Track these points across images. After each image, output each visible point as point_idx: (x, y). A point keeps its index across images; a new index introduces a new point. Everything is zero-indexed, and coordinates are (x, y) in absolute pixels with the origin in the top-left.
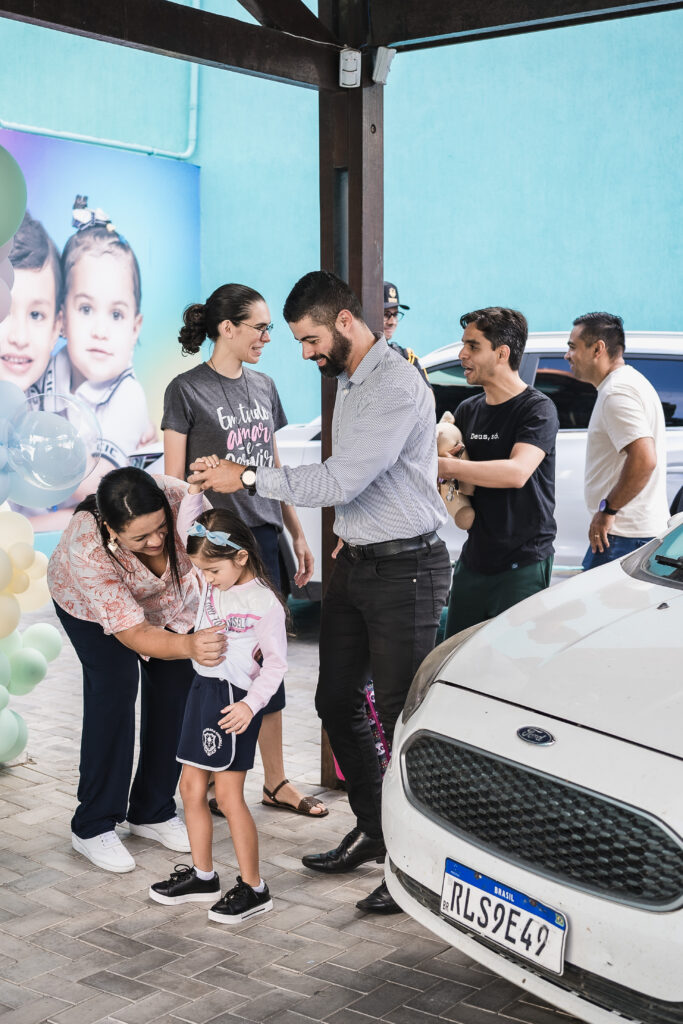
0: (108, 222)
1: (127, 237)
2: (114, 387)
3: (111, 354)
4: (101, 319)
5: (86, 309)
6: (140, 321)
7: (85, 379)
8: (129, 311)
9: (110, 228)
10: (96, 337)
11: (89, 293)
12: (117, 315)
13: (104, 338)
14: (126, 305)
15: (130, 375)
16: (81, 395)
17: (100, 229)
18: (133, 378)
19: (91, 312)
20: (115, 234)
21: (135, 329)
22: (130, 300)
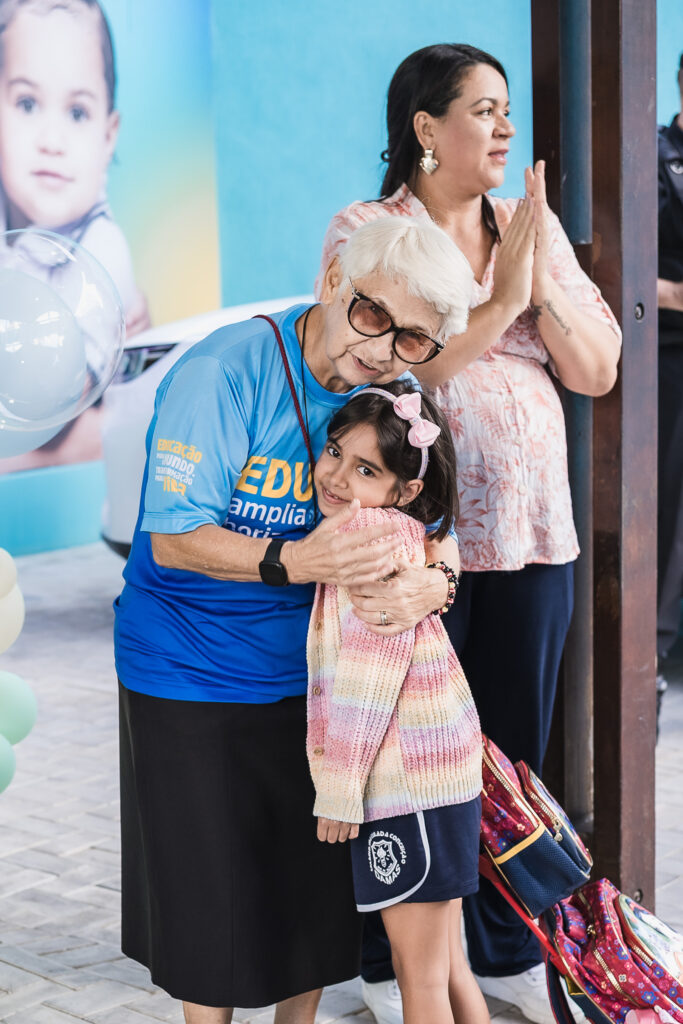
2: (77, 233)
3: (70, 180)
4: (51, 121)
5: (27, 104)
6: (116, 124)
7: (27, 222)
8: (97, 106)
10: (44, 151)
11: (31, 76)
12: (78, 113)
13: (59, 153)
14: (90, 94)
15: (103, 214)
16: (23, 248)
18: (107, 218)
19: (35, 109)
21: (108, 137)
22: (98, 86)
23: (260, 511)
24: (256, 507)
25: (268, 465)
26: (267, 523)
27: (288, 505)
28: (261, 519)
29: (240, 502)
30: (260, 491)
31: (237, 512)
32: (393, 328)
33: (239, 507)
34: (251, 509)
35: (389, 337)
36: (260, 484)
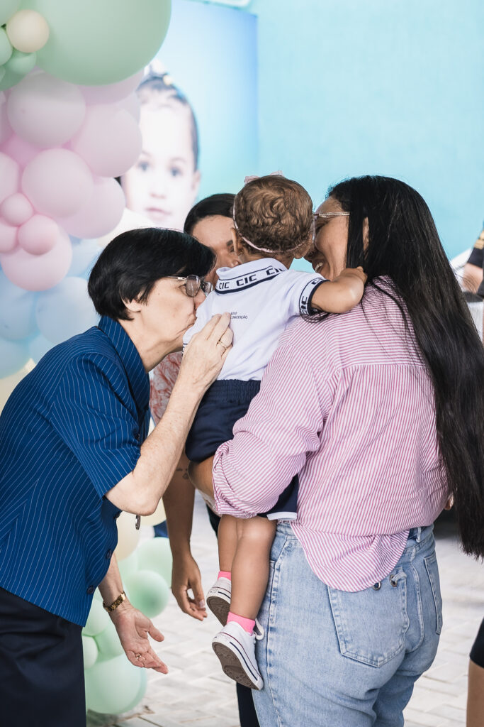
0: (165, 74)
1: (185, 90)
3: (170, 214)
4: (158, 177)
5: (144, 166)
6: (198, 179)
8: (187, 167)
9: (168, 80)
10: (154, 195)
12: (175, 172)
13: (163, 197)
14: (184, 161)
17: (157, 82)
19: (149, 169)
20: (172, 87)
21: (193, 187)
22: (187, 154)
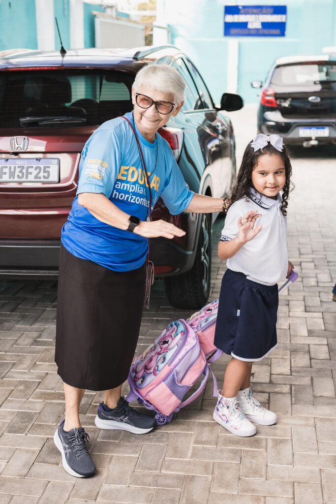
23: (127, 186)
24: (126, 185)
25: (129, 169)
26: (130, 191)
27: (137, 185)
28: (128, 190)
29: (120, 183)
30: (127, 179)
31: (119, 187)
32: (153, 102)
33: (120, 185)
34: (124, 186)
35: (153, 106)
36: (127, 176)
